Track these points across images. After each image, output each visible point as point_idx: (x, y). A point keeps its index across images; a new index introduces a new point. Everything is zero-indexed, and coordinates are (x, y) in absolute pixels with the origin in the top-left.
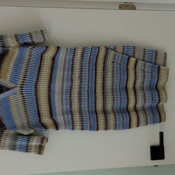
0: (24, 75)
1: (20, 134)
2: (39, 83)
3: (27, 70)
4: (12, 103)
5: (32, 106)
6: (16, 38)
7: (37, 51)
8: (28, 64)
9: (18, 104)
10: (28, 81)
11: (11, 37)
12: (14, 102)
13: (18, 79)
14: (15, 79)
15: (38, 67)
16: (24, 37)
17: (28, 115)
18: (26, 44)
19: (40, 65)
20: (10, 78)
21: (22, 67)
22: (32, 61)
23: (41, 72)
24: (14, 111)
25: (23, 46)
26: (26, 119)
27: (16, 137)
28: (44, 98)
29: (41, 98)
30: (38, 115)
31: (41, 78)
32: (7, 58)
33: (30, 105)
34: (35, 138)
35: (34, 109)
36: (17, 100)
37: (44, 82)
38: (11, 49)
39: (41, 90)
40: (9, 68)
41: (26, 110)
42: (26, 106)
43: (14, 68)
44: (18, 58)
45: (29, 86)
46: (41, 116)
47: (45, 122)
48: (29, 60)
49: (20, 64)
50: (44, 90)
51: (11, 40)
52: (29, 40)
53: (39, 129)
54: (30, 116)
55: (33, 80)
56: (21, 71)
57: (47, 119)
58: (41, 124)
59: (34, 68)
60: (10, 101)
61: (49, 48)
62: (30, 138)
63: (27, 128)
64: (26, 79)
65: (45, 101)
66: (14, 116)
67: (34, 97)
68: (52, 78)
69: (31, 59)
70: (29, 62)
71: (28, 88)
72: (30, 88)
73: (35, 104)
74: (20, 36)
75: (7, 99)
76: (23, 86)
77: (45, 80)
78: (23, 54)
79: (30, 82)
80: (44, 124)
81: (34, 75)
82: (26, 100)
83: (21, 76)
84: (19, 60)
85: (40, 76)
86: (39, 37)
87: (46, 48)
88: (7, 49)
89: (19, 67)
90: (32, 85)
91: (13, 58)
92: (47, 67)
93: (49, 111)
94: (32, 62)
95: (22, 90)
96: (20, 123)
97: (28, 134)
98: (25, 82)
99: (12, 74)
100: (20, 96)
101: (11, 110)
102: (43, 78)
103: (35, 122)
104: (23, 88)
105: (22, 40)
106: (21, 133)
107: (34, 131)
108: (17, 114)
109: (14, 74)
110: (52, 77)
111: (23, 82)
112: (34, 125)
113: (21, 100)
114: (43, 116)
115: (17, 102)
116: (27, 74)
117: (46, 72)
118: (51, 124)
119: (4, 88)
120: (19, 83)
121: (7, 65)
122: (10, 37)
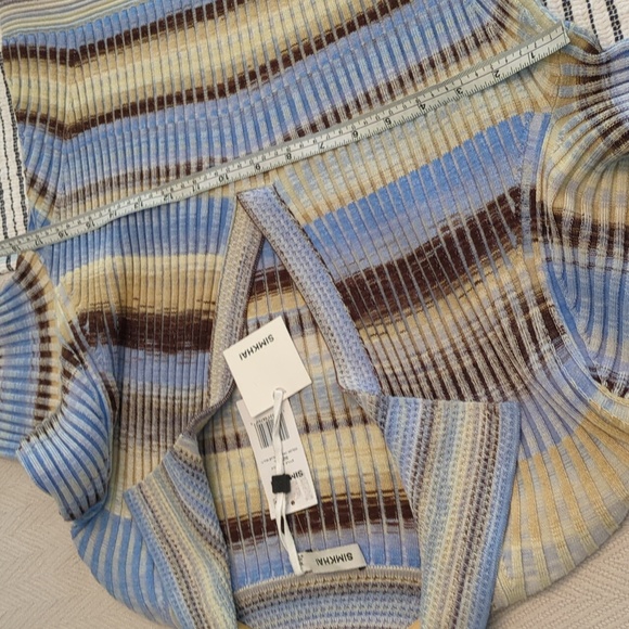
0: (178, 177)
3: (154, 173)
10: (205, 146)
15: (127, 120)
19: (117, 115)
20: (206, 252)
23: (150, 94)
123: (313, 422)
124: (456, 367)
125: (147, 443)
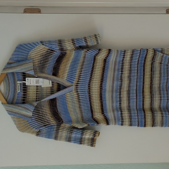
0: (79, 75)
1: (74, 128)
2: (92, 82)
3: (81, 71)
4: (68, 99)
5: (85, 103)
6: (73, 42)
7: (90, 54)
8: (83, 65)
9: (73, 101)
10: (82, 81)
11: (69, 41)
12: (70, 99)
13: (74, 78)
14: (71, 78)
15: (92, 68)
16: (80, 41)
17: (82, 111)
18: (81, 48)
19: (93, 66)
20: (67, 78)
21: (77, 68)
22: (86, 62)
23: (94, 73)
24: (70, 107)
25: (78, 49)
26: (80, 114)
27: (71, 130)
28: (96, 95)
29: (94, 95)
30: (90, 111)
31: (94, 78)
32: (64, 60)
33: (84, 101)
34: (88, 131)
35: (87, 106)
36: (72, 98)
37: (97, 81)
38: (68, 52)
39: (94, 89)
40: (66, 68)
41: (80, 107)
42: (80, 103)
43: (70, 69)
44: (74, 59)
45: (83, 85)
46: (94, 112)
47: (97, 118)
48: (84, 62)
49: (76, 65)
50: (96, 89)
51: (68, 44)
52: (84, 44)
53: (92, 124)
54: (84, 112)
55: (86, 79)
56: (76, 72)
57: (98, 115)
58: (94, 119)
59: (88, 68)
60: (67, 98)
61: (102, 51)
62: (83, 131)
63: (81, 122)
64: (81, 78)
65: (97, 99)
66: (70, 111)
67: (87, 94)
68: (103, 78)
69: (85, 61)
70: (83, 63)
71: (82, 87)
72: (84, 87)
73: (89, 101)
74: (77, 40)
75: (64, 96)
76: (78, 85)
77: (97, 80)
78: (79, 56)
79: (84, 81)
80: (96, 120)
81: (87, 75)
82: (80, 98)
83: (77, 76)
84: (75, 61)
85: (93, 76)
86: (93, 41)
87: (99, 51)
88: (65, 52)
89: (74, 68)
90: (85, 84)
91: (69, 60)
92: (99, 68)
93: (100, 107)
94: (86, 64)
95: (77, 88)
96: (75, 117)
97: (82, 128)
98: (80, 81)
99: (68, 74)
100: (76, 93)
101: (67, 106)
102: (95, 78)
103: (88, 117)
104: (78, 87)
105: (78, 43)
106: (76, 127)
107: (87, 126)
108: (72, 109)
109: (70, 74)
110: (103, 76)
111: (78, 81)
112: (87, 120)
113: (76, 97)
114: (96, 112)
115: (72, 99)
116: (81, 74)
117: (98, 72)
118: (102, 119)
119: (62, 86)
120: (74, 82)
121: (65, 66)
122: (67, 41)
123: (38, 88)
124: (40, 111)
125: (40, 61)
